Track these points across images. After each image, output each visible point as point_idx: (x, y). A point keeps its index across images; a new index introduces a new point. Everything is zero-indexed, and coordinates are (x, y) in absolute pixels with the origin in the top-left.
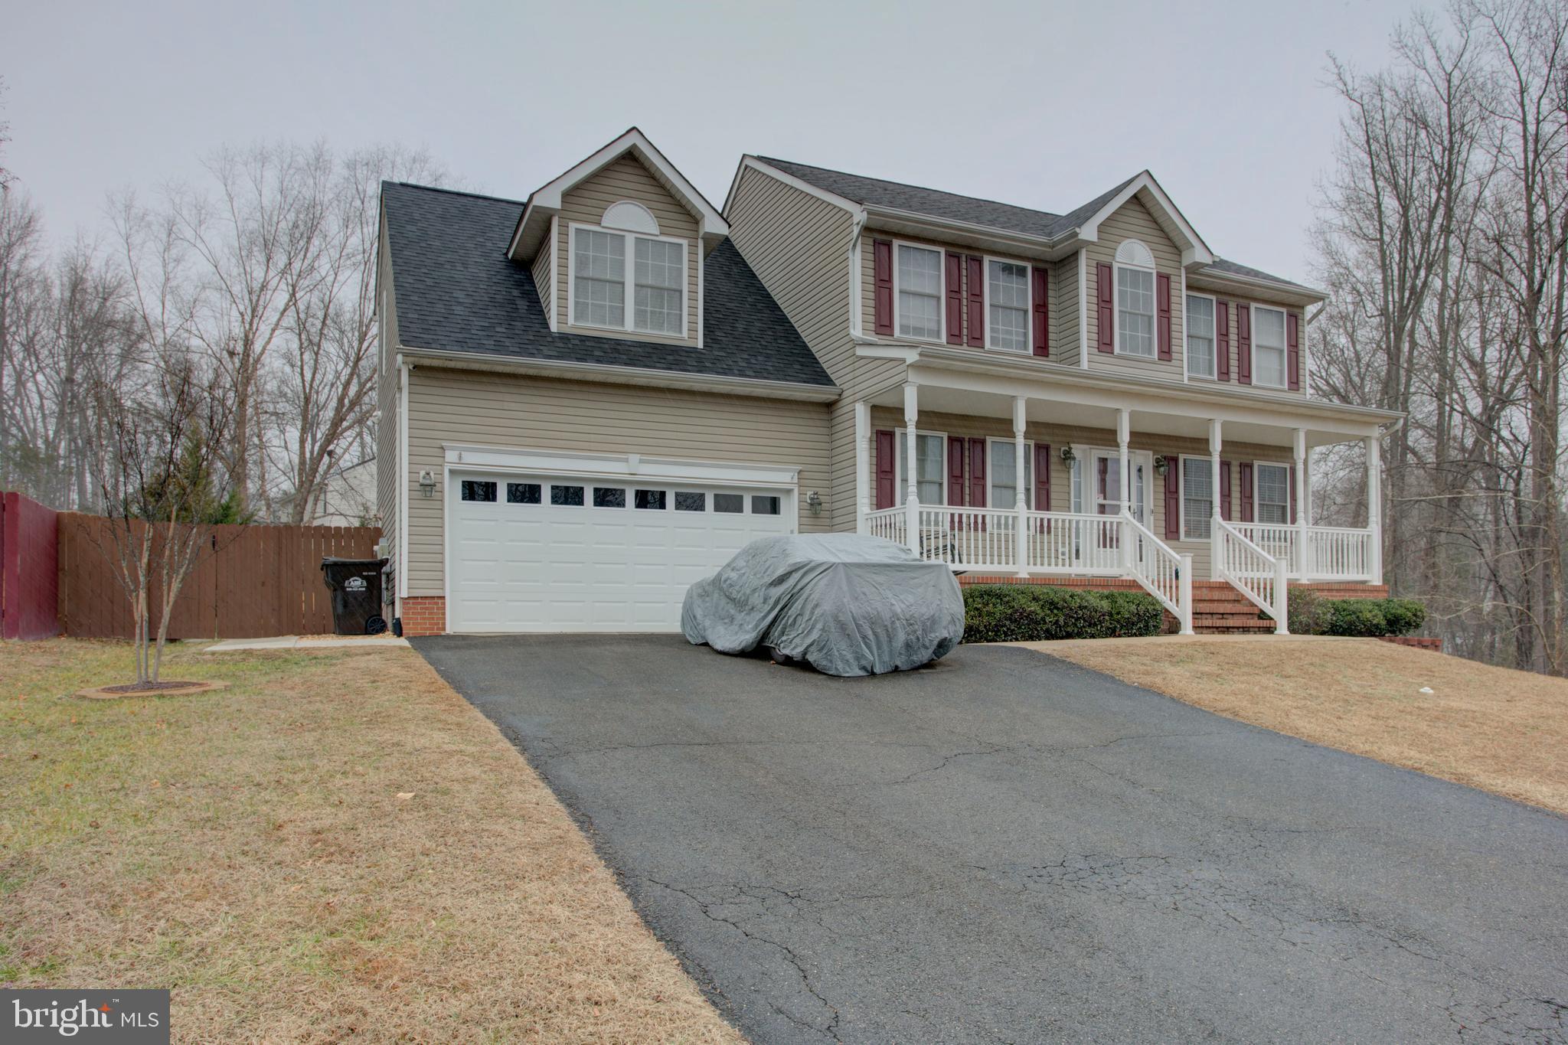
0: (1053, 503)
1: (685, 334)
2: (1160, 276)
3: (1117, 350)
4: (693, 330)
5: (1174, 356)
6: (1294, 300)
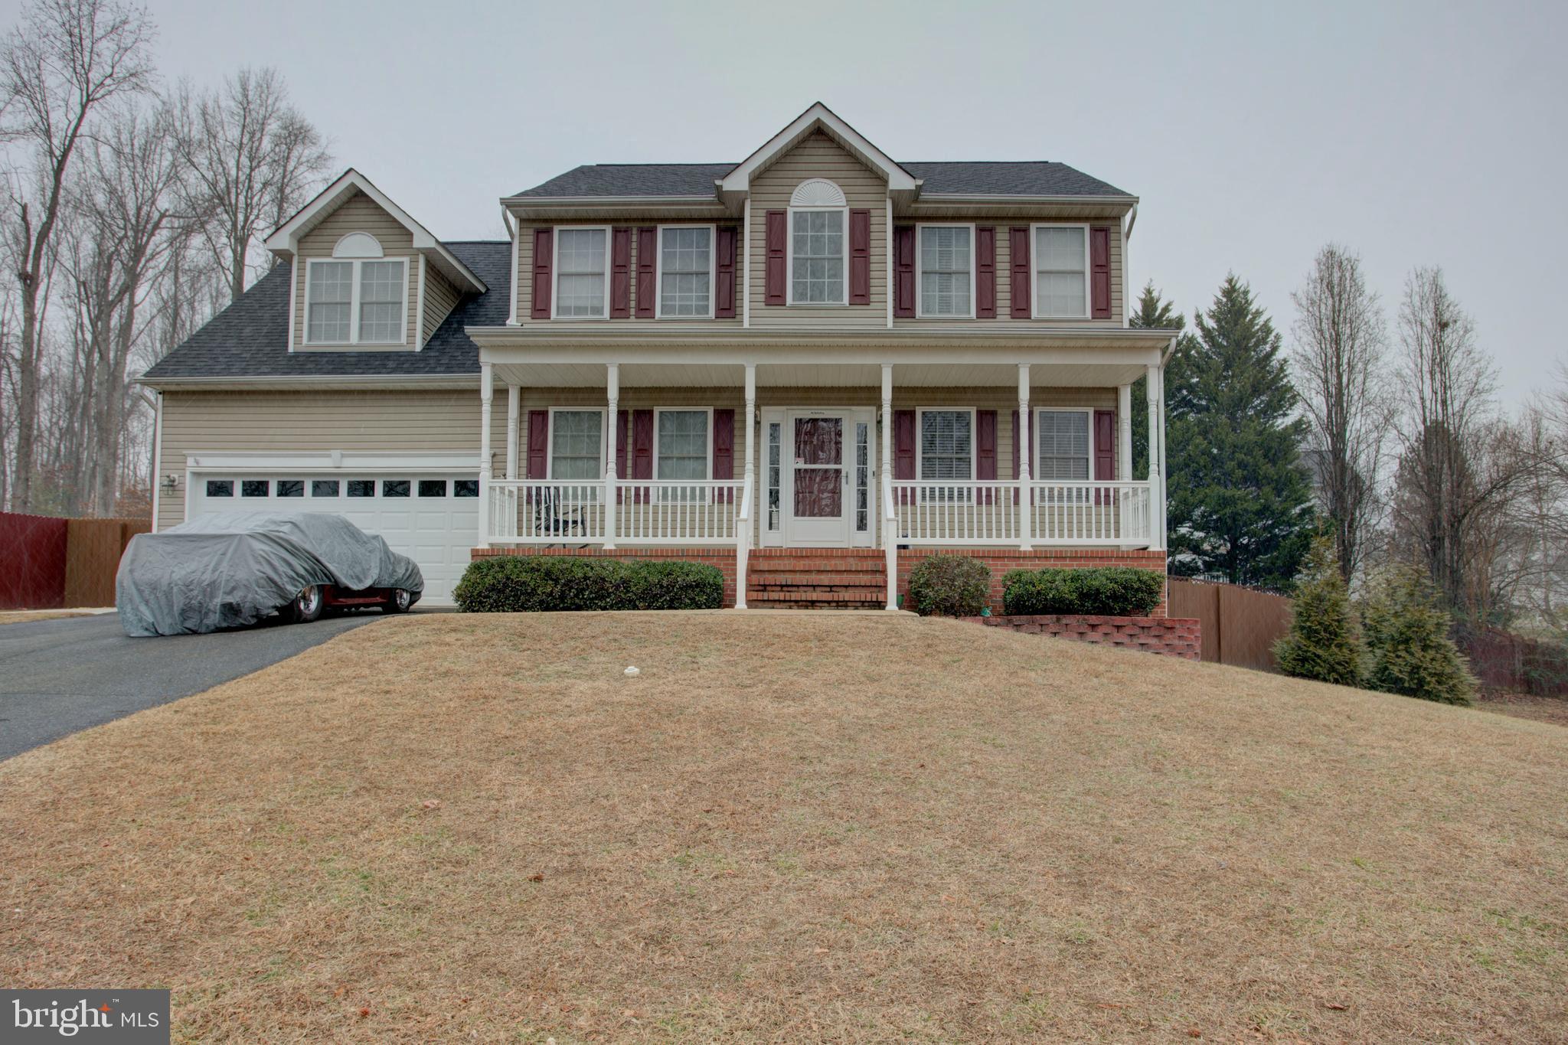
0: (735, 471)
1: (404, 340)
2: (854, 213)
3: (789, 301)
4: (411, 335)
5: (873, 298)
6: (1094, 212)
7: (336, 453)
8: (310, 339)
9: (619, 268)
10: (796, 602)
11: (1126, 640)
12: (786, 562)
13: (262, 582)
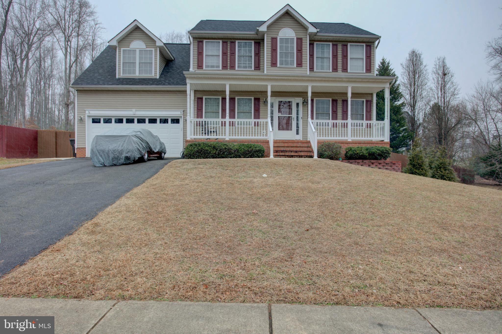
0: (261, 116)
1: (153, 75)
2: (298, 39)
3: (278, 65)
4: (156, 73)
5: (303, 65)
6: (367, 40)
7: (134, 110)
8: (123, 74)
9: (224, 53)
10: (287, 156)
12: (281, 144)
13: (136, 150)
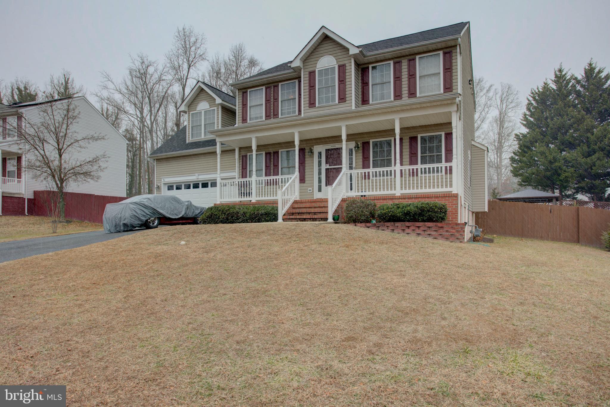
0: (306, 170)
2: (339, 66)
3: (317, 105)
5: (347, 99)
7: (197, 174)
8: (192, 138)
9: (267, 101)
10: (299, 219)
11: (422, 233)
